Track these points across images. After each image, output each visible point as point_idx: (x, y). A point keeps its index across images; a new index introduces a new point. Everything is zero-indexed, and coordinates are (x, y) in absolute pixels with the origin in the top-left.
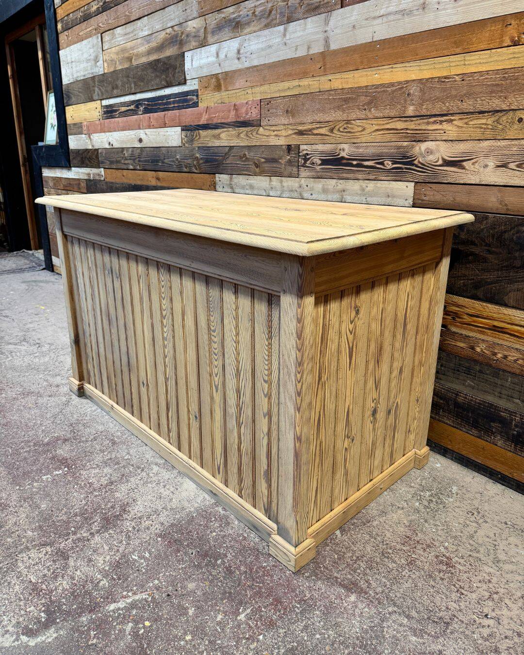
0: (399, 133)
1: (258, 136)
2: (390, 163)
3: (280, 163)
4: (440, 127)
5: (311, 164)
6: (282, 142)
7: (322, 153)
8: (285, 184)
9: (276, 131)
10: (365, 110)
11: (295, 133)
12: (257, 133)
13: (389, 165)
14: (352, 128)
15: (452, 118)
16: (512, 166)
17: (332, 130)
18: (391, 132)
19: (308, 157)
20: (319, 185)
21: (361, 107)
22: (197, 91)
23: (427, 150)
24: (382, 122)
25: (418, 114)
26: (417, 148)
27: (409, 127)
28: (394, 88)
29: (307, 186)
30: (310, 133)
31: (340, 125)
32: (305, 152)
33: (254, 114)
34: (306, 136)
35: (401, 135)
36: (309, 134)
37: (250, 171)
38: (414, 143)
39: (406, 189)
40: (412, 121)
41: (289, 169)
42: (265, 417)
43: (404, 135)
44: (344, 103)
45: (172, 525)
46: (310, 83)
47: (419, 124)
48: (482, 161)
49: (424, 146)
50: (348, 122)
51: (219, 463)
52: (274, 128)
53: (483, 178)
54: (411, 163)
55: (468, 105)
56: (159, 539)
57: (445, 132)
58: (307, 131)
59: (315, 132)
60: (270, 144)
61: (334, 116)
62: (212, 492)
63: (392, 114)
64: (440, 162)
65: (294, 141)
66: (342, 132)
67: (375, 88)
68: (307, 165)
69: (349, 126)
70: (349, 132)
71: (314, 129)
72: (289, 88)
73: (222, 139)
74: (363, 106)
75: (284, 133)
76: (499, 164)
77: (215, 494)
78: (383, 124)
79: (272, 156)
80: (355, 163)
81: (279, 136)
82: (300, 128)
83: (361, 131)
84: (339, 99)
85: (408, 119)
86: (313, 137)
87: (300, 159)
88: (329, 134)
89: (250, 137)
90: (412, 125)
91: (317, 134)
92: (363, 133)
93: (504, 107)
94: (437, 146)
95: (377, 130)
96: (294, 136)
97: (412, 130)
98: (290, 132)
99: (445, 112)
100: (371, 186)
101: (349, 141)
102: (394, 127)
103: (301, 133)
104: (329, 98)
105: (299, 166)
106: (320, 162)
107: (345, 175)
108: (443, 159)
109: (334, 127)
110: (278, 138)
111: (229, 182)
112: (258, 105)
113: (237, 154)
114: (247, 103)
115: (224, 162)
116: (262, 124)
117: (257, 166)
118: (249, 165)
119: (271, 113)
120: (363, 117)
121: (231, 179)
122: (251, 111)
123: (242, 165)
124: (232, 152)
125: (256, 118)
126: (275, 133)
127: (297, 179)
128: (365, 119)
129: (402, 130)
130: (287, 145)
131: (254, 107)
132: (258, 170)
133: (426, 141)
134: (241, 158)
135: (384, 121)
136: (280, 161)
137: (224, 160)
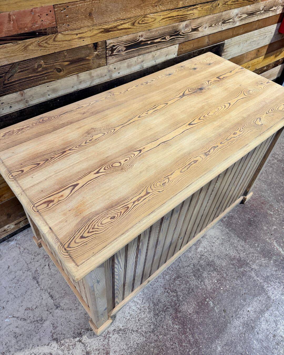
0: (174, 19)
1: (56, 43)
2: (169, 37)
3: (88, 60)
4: (192, 12)
5: (118, 52)
6: (88, 42)
7: (126, 41)
8: (93, 75)
9: (80, 34)
10: (156, 6)
11: (101, 32)
12: (54, 40)
13: (168, 38)
14: (148, 20)
15: (197, 6)
16: (213, 25)
17: (133, 24)
18: (170, 18)
19: (114, 48)
20: (125, 64)
21: (153, 4)
23: (186, 26)
25: (184, 6)
26: (182, 25)
29: (115, 68)
30: (115, 29)
31: (140, 19)
32: (112, 45)
33: (46, 22)
34: (112, 33)
35: (175, 19)
36: (115, 30)
37: (51, 78)
38: (181, 23)
39: (175, 48)
40: (181, 10)
41: (98, 61)
43: (177, 19)
47: (184, 12)
48: (204, 26)
49: (184, 24)
50: (145, 16)
52: (76, 32)
53: (204, 33)
54: (178, 34)
57: (194, 14)
58: (112, 28)
59: (120, 27)
60: (74, 47)
61: (134, 12)
63: (171, 7)
64: (191, 30)
65: (100, 38)
66: (141, 24)
68: (114, 54)
69: (146, 19)
70: (146, 23)
71: (119, 25)
74: (155, 4)
75: (89, 34)
78: (167, 15)
79: (77, 57)
80: (149, 42)
81: (84, 38)
82: (106, 27)
83: (154, 21)
85: (179, 9)
86: (118, 31)
87: (107, 51)
88: (133, 27)
89: (45, 47)
90: (180, 13)
91: (122, 29)
92: (155, 22)
94: (190, 22)
95: (163, 19)
96: (100, 34)
97: (181, 15)
98: (95, 32)
99: (195, 4)
100: (158, 53)
101: (146, 29)
102: (172, 15)
103: (107, 31)
105: (106, 57)
106: (125, 49)
107: (143, 52)
109: (135, 21)
110: (82, 40)
111: (20, 98)
112: (50, 11)
113: (27, 68)
114: (32, 11)
115: (6, 82)
116: (59, 30)
117: (59, 71)
118: (49, 72)
119: (70, 18)
120: (155, 11)
121: (22, 94)
122: (41, 19)
123: (37, 76)
124: (17, 69)
125: (50, 26)
126: (79, 36)
127: (106, 67)
128: (156, 13)
129: (176, 16)
130: (94, 44)
131: (44, 14)
132: (62, 73)
133: (186, 21)
134: (35, 70)
135: (167, 12)
136: (87, 58)
137: (5, 80)
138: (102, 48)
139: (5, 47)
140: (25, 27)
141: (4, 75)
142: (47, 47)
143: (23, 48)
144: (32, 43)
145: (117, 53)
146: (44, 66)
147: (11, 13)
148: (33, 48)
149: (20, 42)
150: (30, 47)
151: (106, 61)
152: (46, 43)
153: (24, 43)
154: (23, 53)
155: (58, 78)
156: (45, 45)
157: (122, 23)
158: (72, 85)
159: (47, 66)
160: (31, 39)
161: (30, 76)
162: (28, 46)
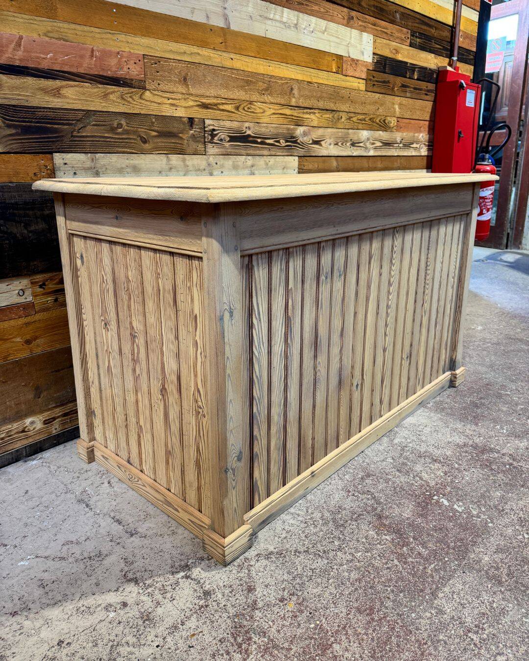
0: (288, 118)
1: (143, 102)
2: (284, 141)
3: (181, 138)
4: (310, 117)
5: (219, 140)
6: (180, 113)
7: (230, 129)
8: (188, 163)
9: (172, 99)
10: (264, 94)
11: (198, 106)
12: (141, 98)
13: (283, 143)
14: (255, 109)
15: (315, 111)
16: (340, 144)
17: (237, 108)
18: (283, 116)
19: (215, 133)
20: (229, 162)
21: (260, 91)
23: (304, 133)
25: (298, 105)
26: (299, 131)
27: (294, 114)
28: (283, 82)
29: (216, 163)
30: (215, 107)
31: (245, 105)
32: (211, 127)
33: (134, 71)
34: (211, 111)
36: (215, 109)
37: (134, 148)
38: (297, 127)
39: (294, 161)
40: (295, 110)
41: (193, 145)
43: (291, 120)
44: (246, 84)
46: (212, 55)
47: (299, 113)
49: (301, 130)
50: (251, 103)
52: (168, 95)
54: (295, 142)
55: (321, 104)
57: (312, 121)
58: (211, 105)
59: (221, 107)
60: (164, 114)
61: (238, 94)
63: (282, 102)
64: (311, 142)
65: (198, 114)
66: (247, 111)
67: (270, 78)
68: (215, 141)
69: (253, 107)
70: (253, 112)
71: (219, 104)
72: (185, 53)
73: (65, 97)
74: (262, 91)
75: (183, 103)
78: (278, 110)
79: (168, 130)
80: (259, 140)
81: (177, 106)
82: (204, 101)
83: (263, 113)
84: (242, 79)
85: (292, 108)
86: (219, 112)
87: (206, 135)
88: (236, 112)
89: (129, 102)
91: (223, 110)
92: (263, 115)
93: (335, 109)
94: (309, 130)
95: (274, 114)
96: (197, 108)
97: (296, 117)
98: (191, 103)
99: (311, 107)
100: (272, 160)
101: (254, 120)
102: (284, 113)
103: (205, 106)
104: (231, 76)
105: (205, 142)
106: (228, 139)
107: (251, 152)
108: (313, 140)
109: (240, 105)
110: (175, 108)
111: (88, 164)
112: (139, 61)
113: (104, 123)
114: (118, 53)
115: (75, 134)
116: (147, 87)
117: (145, 141)
118: (130, 139)
119: (161, 75)
120: (262, 100)
121: (93, 160)
122: (128, 66)
123: (116, 138)
124: (92, 120)
125: (137, 78)
126: (170, 101)
127: (204, 156)
128: (264, 103)
129: (289, 115)
130: (189, 118)
131: (132, 62)
132: (147, 146)
133: (303, 126)
134: (113, 130)
135: (278, 107)
136: (181, 135)
137: (74, 130)
138: (200, 128)
139: (82, 87)
140: (109, 70)
141: (74, 122)
142: (131, 103)
143: (103, 94)
144: (114, 92)
145: (218, 142)
146: (126, 127)
147: (95, 48)
148: (114, 99)
149: (100, 86)
150: (111, 97)
151: (205, 148)
152: (130, 97)
153: (104, 88)
154: (101, 101)
155: (143, 152)
156: (130, 99)
157: (224, 102)
158: (160, 169)
159: (129, 128)
160: (114, 87)
161: (106, 135)
162: (109, 94)
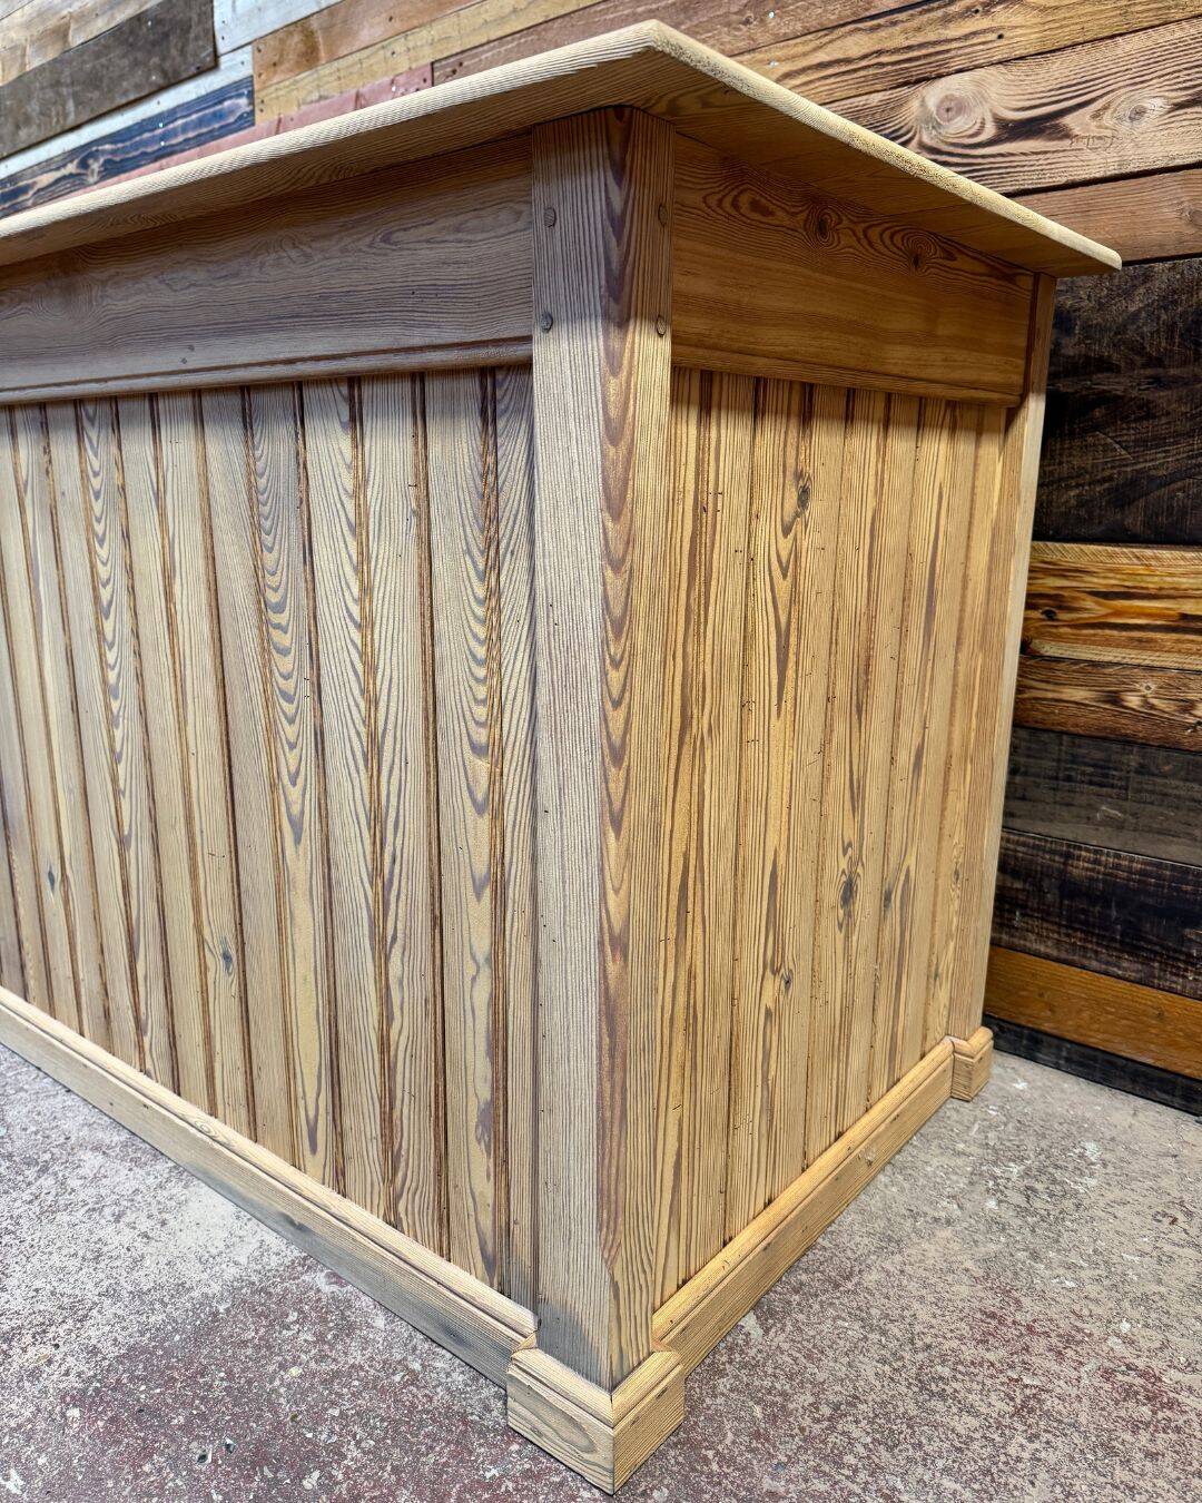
0: (855, 71)
4: (984, 23)
10: (747, 22)
18: (830, 71)
21: (735, 17)
22: (249, 81)
23: (947, 105)
24: (801, 49)
26: (915, 105)
27: (886, 45)
35: (862, 73)
38: (905, 90)
40: (894, 24)
42: (479, 896)
43: (871, 71)
44: (682, 16)
45: (132, 1353)
47: (919, 29)
48: (1123, 101)
49: (933, 94)
51: (312, 1114)
53: (1129, 151)
56: (74, 1413)
57: (1000, 37)
62: (292, 1223)
63: (833, 18)
64: (990, 131)
72: (515, 11)
74: (740, 12)
76: (1182, 96)
77: (301, 1228)
78: (805, 54)
85: (881, 21)
90: (893, 37)
94: (979, 83)
97: (896, 51)
102: (839, 55)
104: (634, 14)
108: (999, 121)
112: (425, 80)
114: (393, 82)
120: (742, 45)
128: (749, 51)
129: (865, 57)
131: (414, 89)
133: (940, 76)
135: (803, 43)
147: (361, 92)
